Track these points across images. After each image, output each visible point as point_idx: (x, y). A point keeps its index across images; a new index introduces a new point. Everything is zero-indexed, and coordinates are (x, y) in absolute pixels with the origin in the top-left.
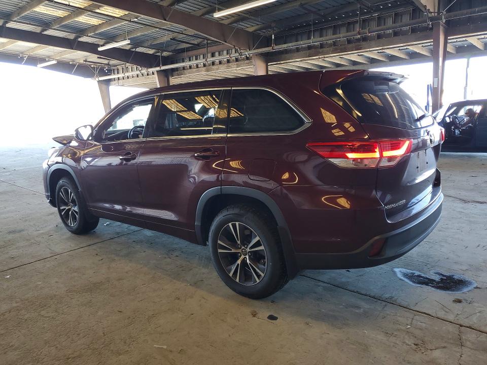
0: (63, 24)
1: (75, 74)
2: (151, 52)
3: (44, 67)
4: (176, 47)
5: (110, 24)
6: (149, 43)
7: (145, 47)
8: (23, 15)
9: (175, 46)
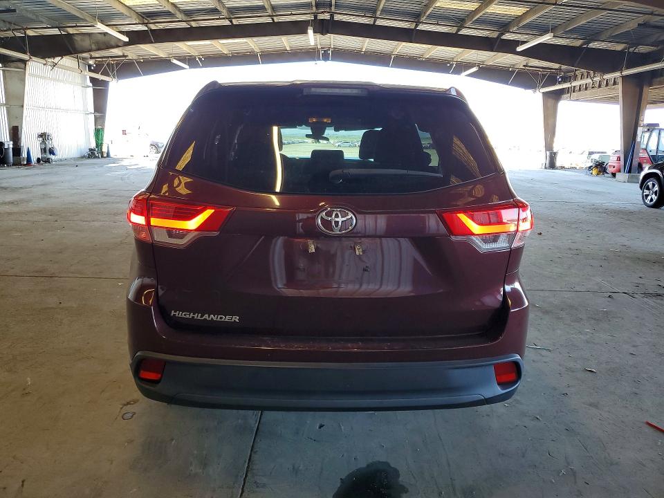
0: (475, 18)
1: (512, 84)
2: (619, 47)
3: (469, 75)
4: (659, 37)
5: (535, 12)
6: (608, 34)
7: (603, 41)
8: (428, 13)
9: (658, 35)
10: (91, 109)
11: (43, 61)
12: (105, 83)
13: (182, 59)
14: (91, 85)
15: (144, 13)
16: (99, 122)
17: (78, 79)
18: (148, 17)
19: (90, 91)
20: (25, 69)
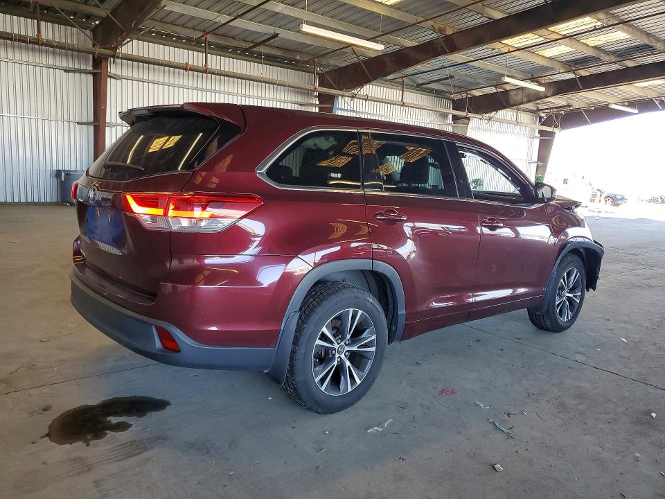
10: (535, 158)
11: (480, 116)
12: (552, 134)
13: (631, 104)
14: (539, 136)
15: (570, 61)
16: (540, 170)
17: (526, 131)
18: (575, 64)
19: (537, 141)
20: (468, 124)
